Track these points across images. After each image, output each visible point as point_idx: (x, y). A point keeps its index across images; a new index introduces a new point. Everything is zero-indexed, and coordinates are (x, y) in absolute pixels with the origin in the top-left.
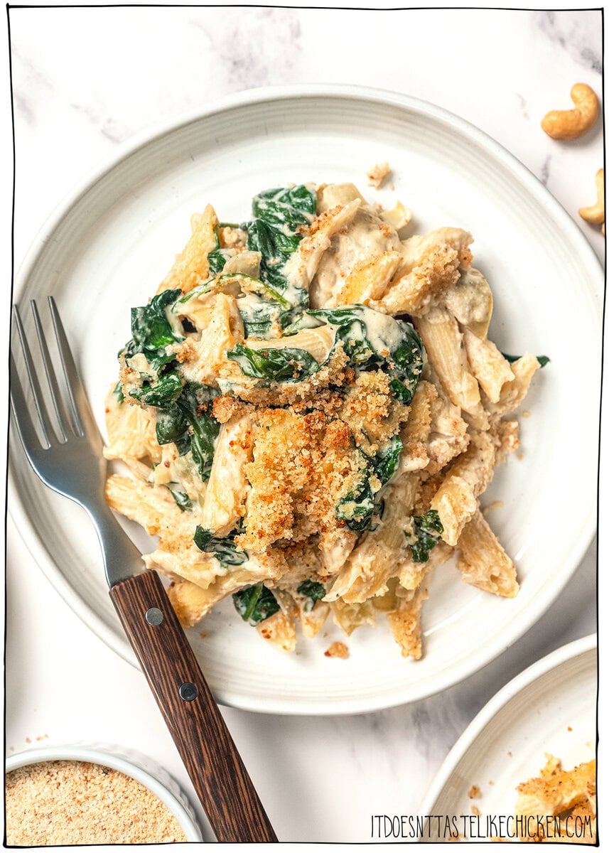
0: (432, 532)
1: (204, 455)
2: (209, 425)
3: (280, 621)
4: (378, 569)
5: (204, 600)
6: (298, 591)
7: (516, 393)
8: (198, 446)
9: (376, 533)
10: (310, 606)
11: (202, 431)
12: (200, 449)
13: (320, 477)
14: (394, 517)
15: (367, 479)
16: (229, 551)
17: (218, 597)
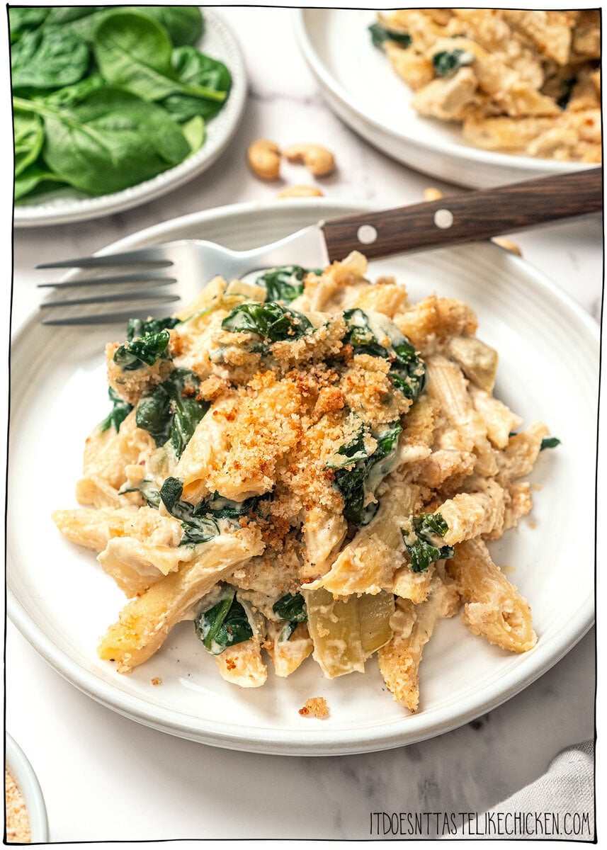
0: (433, 536)
1: (184, 435)
2: (193, 406)
3: (250, 652)
4: (368, 562)
5: (161, 605)
6: (275, 609)
7: (525, 447)
8: (179, 424)
9: (368, 528)
10: (286, 636)
11: (185, 409)
12: (180, 428)
13: (309, 444)
14: (389, 513)
15: (361, 434)
16: (197, 523)
17: (179, 597)
